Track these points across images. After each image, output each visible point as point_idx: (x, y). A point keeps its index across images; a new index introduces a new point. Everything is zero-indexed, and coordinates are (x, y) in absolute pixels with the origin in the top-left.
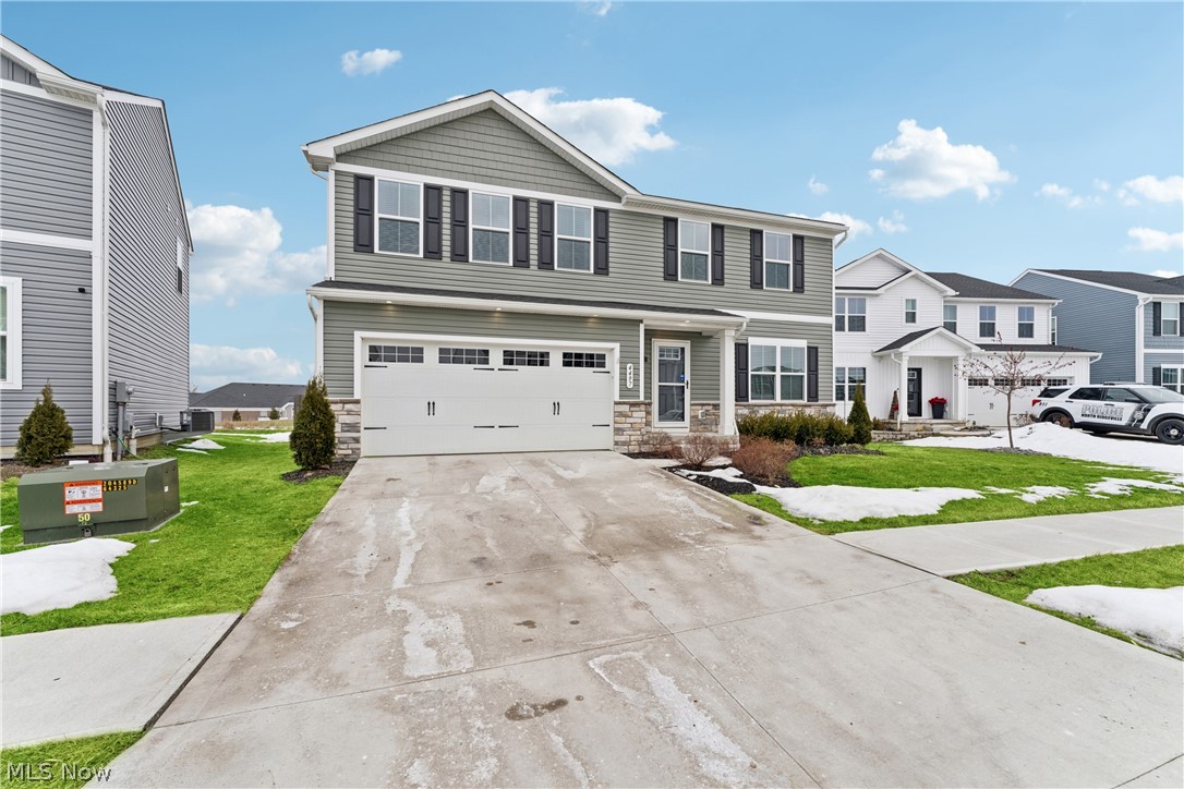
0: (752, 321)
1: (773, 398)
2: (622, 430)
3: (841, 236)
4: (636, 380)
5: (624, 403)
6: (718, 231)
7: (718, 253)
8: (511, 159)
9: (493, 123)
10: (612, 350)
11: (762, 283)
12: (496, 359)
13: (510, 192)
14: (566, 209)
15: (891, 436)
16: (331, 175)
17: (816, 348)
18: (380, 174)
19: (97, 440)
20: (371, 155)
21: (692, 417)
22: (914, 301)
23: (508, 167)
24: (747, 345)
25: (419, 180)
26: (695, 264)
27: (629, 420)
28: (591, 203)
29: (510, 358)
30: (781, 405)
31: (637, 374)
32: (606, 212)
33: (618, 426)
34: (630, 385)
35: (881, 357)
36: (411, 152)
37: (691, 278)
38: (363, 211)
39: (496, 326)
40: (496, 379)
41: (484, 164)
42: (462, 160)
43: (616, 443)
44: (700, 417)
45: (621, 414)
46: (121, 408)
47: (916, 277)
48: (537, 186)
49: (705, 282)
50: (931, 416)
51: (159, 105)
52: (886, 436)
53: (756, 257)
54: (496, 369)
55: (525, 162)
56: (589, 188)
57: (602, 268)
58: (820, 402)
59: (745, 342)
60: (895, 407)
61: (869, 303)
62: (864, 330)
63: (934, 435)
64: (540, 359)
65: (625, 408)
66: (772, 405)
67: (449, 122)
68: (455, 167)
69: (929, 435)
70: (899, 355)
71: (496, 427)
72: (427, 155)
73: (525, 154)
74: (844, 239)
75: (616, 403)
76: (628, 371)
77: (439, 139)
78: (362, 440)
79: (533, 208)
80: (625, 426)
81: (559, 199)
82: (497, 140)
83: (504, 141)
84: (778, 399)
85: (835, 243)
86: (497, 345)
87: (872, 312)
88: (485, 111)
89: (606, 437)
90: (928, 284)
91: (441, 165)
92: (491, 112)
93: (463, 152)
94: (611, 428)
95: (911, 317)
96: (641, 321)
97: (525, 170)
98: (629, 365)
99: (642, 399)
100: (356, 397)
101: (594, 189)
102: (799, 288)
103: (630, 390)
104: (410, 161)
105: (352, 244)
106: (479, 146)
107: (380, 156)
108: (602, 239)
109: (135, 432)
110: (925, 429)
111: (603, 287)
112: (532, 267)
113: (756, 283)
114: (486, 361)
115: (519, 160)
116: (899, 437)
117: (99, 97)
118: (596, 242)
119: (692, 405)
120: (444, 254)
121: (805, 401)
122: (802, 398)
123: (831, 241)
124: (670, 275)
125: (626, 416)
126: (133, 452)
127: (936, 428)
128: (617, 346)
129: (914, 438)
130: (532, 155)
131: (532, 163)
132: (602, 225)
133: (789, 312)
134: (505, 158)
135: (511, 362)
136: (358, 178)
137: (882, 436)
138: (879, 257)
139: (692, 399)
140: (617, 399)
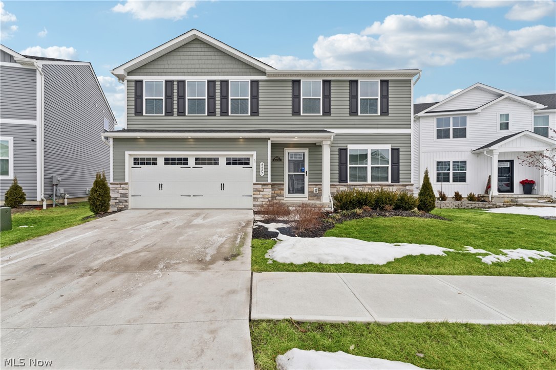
0: (337, 135)
1: (366, 181)
2: (258, 198)
3: (417, 76)
4: (266, 171)
5: (258, 184)
6: (327, 84)
7: (327, 97)
8: (206, 62)
9: (198, 46)
10: (253, 155)
11: (357, 112)
12: (191, 162)
13: (205, 79)
14: (235, 83)
15: (481, 205)
16: (126, 81)
17: (398, 150)
18: (145, 79)
19: (39, 199)
20: (142, 70)
21: (309, 192)
22: (507, 116)
23: (205, 66)
24: (346, 150)
25: (162, 79)
26: (311, 105)
27: (261, 193)
28: (248, 79)
29: (198, 161)
30: (371, 185)
31: (266, 168)
32: (257, 82)
33: (255, 196)
34: (262, 174)
35: (479, 154)
36: (159, 66)
37: (310, 113)
38: (138, 97)
39: (192, 146)
40: (191, 171)
41: (193, 66)
42: (183, 66)
43: (254, 206)
44: (314, 192)
45: (256, 190)
46: (55, 187)
47: (508, 99)
48: (220, 74)
49: (319, 115)
50: (522, 192)
51: (89, 64)
52: (477, 205)
53: (353, 97)
54: (191, 167)
55: (214, 62)
56: (247, 70)
57: (255, 112)
58: (401, 183)
59: (345, 148)
60: (489, 187)
61: (469, 119)
62: (465, 137)
63: (517, 205)
64: (214, 161)
65: (259, 187)
66: (365, 185)
67: (176, 49)
68: (179, 70)
69: (513, 205)
70: (491, 152)
71: (192, 196)
72: (167, 66)
73: (213, 58)
74: (418, 79)
75: (254, 184)
76: (261, 166)
77: (172, 58)
78: (129, 201)
79: (218, 85)
80: (259, 196)
81: (231, 79)
82: (199, 54)
83: (203, 54)
84: (369, 181)
85: (413, 82)
86: (191, 155)
87: (471, 125)
88: (193, 40)
89: (249, 203)
90: (520, 103)
91: (173, 70)
92: (196, 40)
93: (183, 62)
94: (252, 197)
95: (505, 126)
96: (269, 139)
97: (213, 66)
98: (261, 163)
99: (269, 181)
100: (126, 181)
101: (251, 70)
102: (385, 112)
103: (262, 177)
104: (159, 70)
105: (134, 112)
106: (190, 58)
107: (146, 70)
108: (255, 97)
109: (66, 196)
110: (512, 201)
111: (256, 122)
112: (217, 115)
113: (353, 112)
114: (187, 164)
115: (210, 62)
116: (487, 206)
117: (35, 63)
118: (252, 98)
119: (309, 185)
120: (174, 113)
121: (390, 182)
122: (387, 181)
123: (410, 81)
124: (296, 112)
125: (260, 191)
126: (66, 204)
127: (521, 201)
128: (254, 153)
129: (500, 207)
130: (217, 58)
131: (217, 62)
132: (255, 89)
133: (378, 128)
134: (203, 62)
135: (198, 164)
136: (136, 82)
137: (474, 206)
138: (477, 88)
139: (309, 182)
140: (255, 182)
